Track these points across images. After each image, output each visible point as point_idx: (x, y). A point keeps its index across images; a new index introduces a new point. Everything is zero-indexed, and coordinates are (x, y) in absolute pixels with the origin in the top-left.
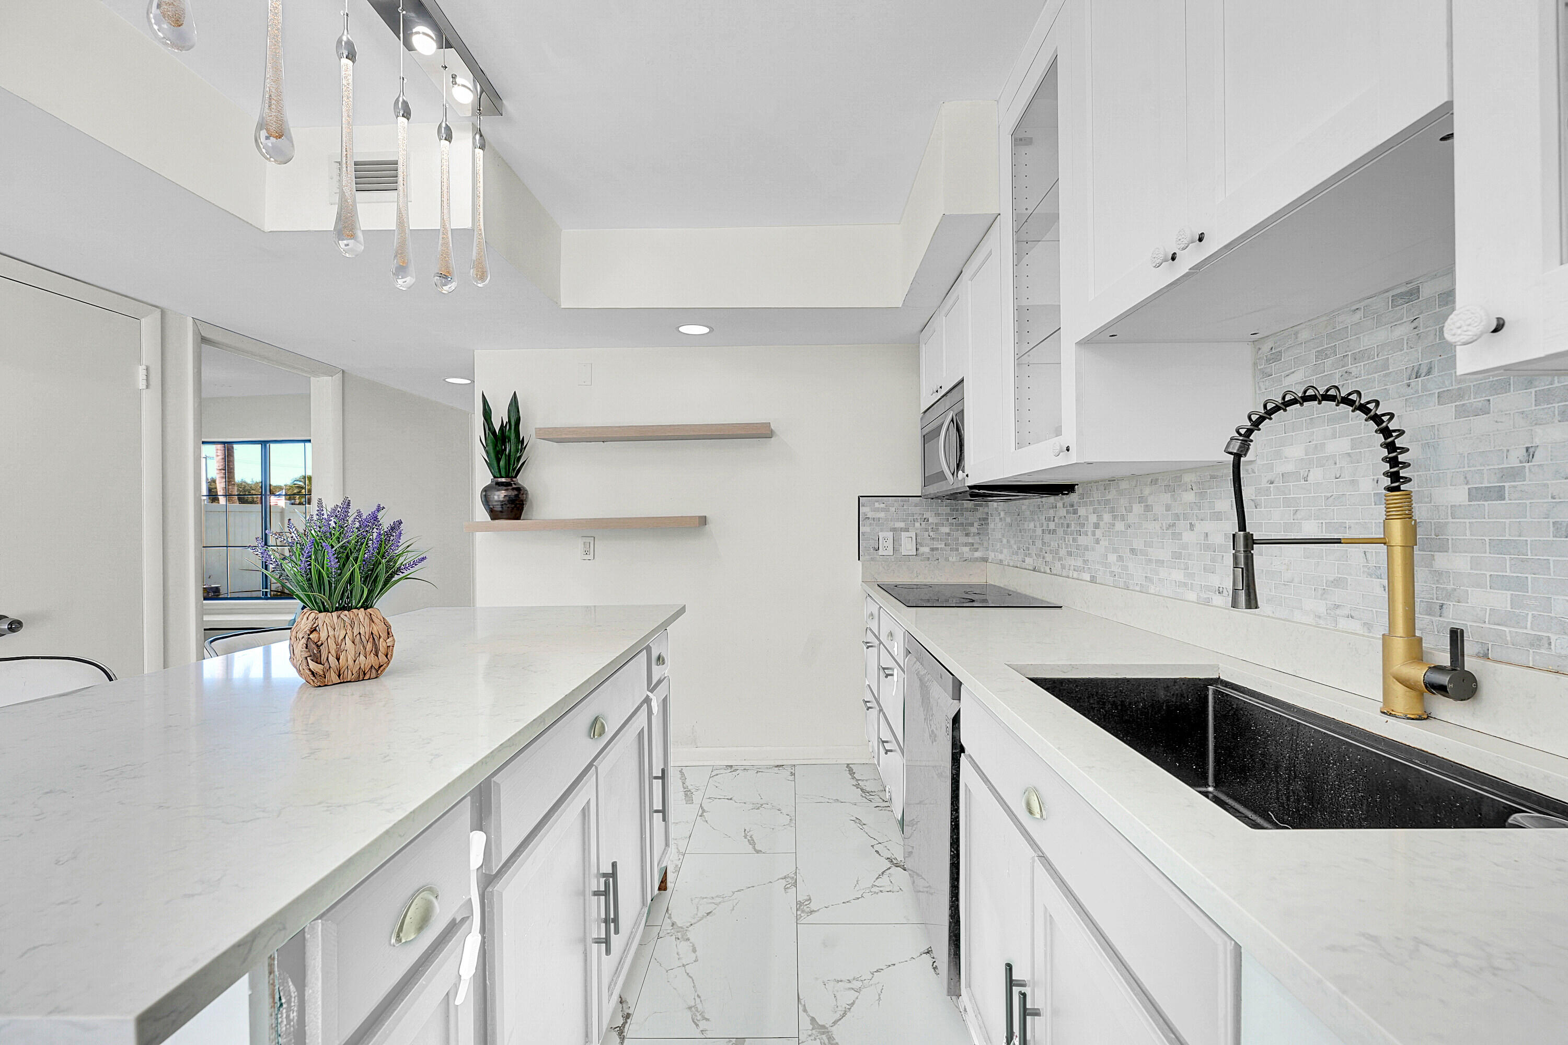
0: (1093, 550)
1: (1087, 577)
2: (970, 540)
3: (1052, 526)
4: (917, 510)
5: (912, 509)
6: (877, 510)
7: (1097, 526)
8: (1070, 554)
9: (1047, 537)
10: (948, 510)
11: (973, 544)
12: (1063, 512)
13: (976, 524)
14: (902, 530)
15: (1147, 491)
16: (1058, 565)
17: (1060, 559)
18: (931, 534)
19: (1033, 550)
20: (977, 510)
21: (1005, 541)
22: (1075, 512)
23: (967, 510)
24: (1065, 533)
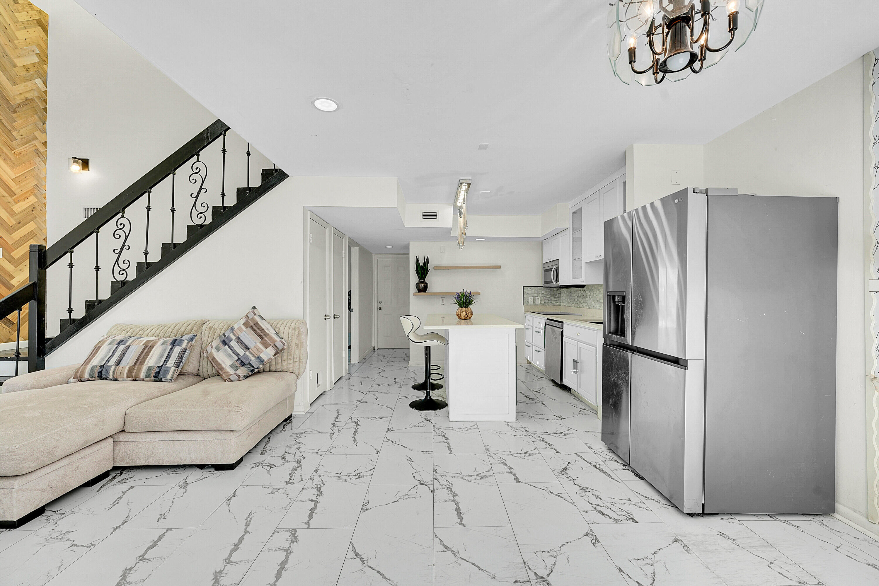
0: (589, 301)
1: (588, 307)
2: (556, 299)
3: (580, 295)
4: (540, 291)
5: (539, 290)
6: (528, 290)
7: (590, 295)
8: (584, 302)
9: (578, 298)
10: (549, 291)
11: (556, 301)
12: (582, 292)
13: (557, 295)
14: (536, 296)
15: (600, 288)
16: (581, 305)
17: (582, 304)
18: (544, 298)
19: (574, 302)
20: (558, 291)
21: (566, 300)
22: (585, 292)
23: (554, 291)
24: (583, 297)
